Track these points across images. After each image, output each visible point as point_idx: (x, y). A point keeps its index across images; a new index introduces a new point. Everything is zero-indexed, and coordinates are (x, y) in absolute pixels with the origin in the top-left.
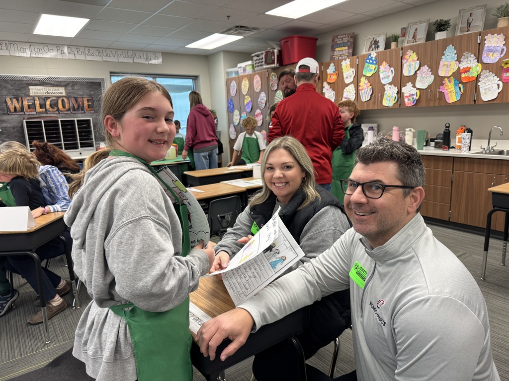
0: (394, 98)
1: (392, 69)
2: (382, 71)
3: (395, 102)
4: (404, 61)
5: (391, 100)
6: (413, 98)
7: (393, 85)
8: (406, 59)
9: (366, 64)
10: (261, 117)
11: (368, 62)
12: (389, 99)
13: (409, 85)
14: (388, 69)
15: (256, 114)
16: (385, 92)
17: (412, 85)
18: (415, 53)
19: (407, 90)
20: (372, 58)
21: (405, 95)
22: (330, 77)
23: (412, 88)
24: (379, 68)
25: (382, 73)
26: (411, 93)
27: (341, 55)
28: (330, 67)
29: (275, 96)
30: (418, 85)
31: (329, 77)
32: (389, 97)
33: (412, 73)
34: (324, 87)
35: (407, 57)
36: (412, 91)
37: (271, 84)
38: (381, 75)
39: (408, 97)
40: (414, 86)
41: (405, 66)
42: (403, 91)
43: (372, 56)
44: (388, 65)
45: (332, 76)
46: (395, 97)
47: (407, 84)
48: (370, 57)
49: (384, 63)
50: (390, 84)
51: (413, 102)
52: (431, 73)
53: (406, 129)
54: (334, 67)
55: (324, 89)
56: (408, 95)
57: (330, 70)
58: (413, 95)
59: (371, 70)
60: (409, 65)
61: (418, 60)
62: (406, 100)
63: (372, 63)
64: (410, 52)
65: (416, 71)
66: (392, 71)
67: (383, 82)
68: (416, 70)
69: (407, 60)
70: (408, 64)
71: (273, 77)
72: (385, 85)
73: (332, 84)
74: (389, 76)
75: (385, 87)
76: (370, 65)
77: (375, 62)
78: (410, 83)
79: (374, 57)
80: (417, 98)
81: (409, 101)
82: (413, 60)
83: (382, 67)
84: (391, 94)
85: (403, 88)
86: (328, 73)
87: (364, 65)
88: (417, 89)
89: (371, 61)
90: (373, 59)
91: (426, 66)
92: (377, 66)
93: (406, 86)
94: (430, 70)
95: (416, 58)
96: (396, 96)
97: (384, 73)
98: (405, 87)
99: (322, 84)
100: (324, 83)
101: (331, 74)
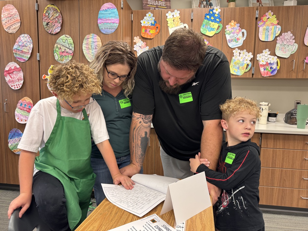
0: (245, 66)
1: (244, 30)
2: (228, 32)
3: (247, 71)
4: (260, 24)
5: (240, 68)
6: (271, 68)
7: (245, 50)
8: (263, 21)
9: (206, 21)
10: (21, 75)
11: (208, 19)
12: (237, 66)
13: (266, 52)
14: (238, 31)
15: (7, 69)
16: (233, 58)
17: (269, 53)
18: (275, 16)
19: (264, 57)
20: (214, 14)
21: (261, 63)
22: (146, 31)
23: (270, 56)
24: (224, 28)
25: (229, 34)
26: (269, 62)
27: (157, 5)
28: (145, 18)
29: (55, 42)
30: (279, 53)
31: (143, 30)
32: (238, 64)
33: (271, 39)
34: (135, 43)
35: (265, 19)
36: (270, 59)
37: (45, 24)
38: (228, 37)
39: (263, 65)
40: (273, 54)
41: (261, 29)
42: (258, 59)
43: (214, 11)
44: (239, 25)
45: (148, 30)
46: (248, 65)
47: (264, 51)
48: (211, 12)
49: (233, 23)
50: (241, 48)
51: (272, 72)
52: (294, 41)
53: (261, 103)
54: (154, 18)
55: (135, 46)
56: (265, 63)
57: (146, 22)
58: (270, 64)
59: (213, 29)
60: (267, 29)
61: (278, 24)
62: (262, 69)
63: (214, 21)
64: (270, 14)
65: (276, 37)
66: (243, 33)
67: (231, 45)
68: (277, 35)
69: (265, 22)
70: (265, 27)
71: (51, 12)
72: (234, 49)
73: (148, 41)
74: (238, 39)
75: (234, 51)
76: (210, 22)
77: (218, 20)
78: (267, 50)
79: (217, 13)
80: (278, 68)
81: (266, 71)
82: (272, 24)
83: (229, 28)
84: (241, 60)
85: (258, 55)
86: (142, 25)
87: (202, 21)
88: (279, 57)
89: (212, 18)
90: (216, 15)
91: (289, 32)
92: (221, 25)
93: (262, 52)
94: (294, 37)
95: (276, 22)
96: (250, 63)
97: (232, 35)
98: (261, 54)
99: (132, 39)
100: (135, 38)
101: (146, 27)
